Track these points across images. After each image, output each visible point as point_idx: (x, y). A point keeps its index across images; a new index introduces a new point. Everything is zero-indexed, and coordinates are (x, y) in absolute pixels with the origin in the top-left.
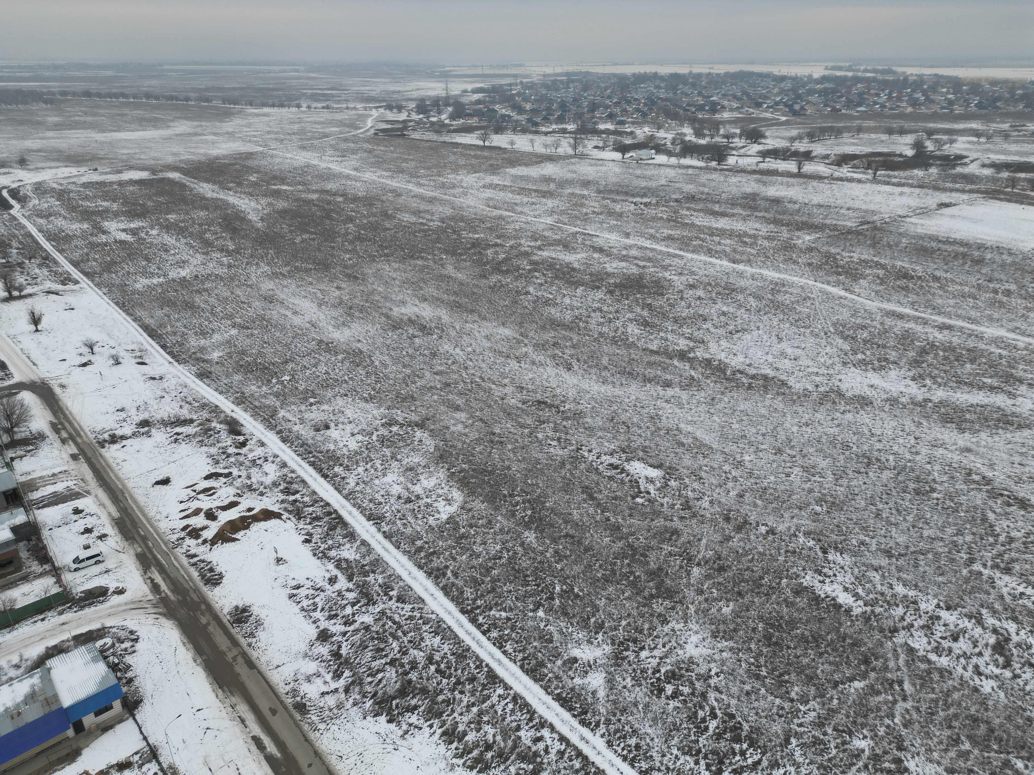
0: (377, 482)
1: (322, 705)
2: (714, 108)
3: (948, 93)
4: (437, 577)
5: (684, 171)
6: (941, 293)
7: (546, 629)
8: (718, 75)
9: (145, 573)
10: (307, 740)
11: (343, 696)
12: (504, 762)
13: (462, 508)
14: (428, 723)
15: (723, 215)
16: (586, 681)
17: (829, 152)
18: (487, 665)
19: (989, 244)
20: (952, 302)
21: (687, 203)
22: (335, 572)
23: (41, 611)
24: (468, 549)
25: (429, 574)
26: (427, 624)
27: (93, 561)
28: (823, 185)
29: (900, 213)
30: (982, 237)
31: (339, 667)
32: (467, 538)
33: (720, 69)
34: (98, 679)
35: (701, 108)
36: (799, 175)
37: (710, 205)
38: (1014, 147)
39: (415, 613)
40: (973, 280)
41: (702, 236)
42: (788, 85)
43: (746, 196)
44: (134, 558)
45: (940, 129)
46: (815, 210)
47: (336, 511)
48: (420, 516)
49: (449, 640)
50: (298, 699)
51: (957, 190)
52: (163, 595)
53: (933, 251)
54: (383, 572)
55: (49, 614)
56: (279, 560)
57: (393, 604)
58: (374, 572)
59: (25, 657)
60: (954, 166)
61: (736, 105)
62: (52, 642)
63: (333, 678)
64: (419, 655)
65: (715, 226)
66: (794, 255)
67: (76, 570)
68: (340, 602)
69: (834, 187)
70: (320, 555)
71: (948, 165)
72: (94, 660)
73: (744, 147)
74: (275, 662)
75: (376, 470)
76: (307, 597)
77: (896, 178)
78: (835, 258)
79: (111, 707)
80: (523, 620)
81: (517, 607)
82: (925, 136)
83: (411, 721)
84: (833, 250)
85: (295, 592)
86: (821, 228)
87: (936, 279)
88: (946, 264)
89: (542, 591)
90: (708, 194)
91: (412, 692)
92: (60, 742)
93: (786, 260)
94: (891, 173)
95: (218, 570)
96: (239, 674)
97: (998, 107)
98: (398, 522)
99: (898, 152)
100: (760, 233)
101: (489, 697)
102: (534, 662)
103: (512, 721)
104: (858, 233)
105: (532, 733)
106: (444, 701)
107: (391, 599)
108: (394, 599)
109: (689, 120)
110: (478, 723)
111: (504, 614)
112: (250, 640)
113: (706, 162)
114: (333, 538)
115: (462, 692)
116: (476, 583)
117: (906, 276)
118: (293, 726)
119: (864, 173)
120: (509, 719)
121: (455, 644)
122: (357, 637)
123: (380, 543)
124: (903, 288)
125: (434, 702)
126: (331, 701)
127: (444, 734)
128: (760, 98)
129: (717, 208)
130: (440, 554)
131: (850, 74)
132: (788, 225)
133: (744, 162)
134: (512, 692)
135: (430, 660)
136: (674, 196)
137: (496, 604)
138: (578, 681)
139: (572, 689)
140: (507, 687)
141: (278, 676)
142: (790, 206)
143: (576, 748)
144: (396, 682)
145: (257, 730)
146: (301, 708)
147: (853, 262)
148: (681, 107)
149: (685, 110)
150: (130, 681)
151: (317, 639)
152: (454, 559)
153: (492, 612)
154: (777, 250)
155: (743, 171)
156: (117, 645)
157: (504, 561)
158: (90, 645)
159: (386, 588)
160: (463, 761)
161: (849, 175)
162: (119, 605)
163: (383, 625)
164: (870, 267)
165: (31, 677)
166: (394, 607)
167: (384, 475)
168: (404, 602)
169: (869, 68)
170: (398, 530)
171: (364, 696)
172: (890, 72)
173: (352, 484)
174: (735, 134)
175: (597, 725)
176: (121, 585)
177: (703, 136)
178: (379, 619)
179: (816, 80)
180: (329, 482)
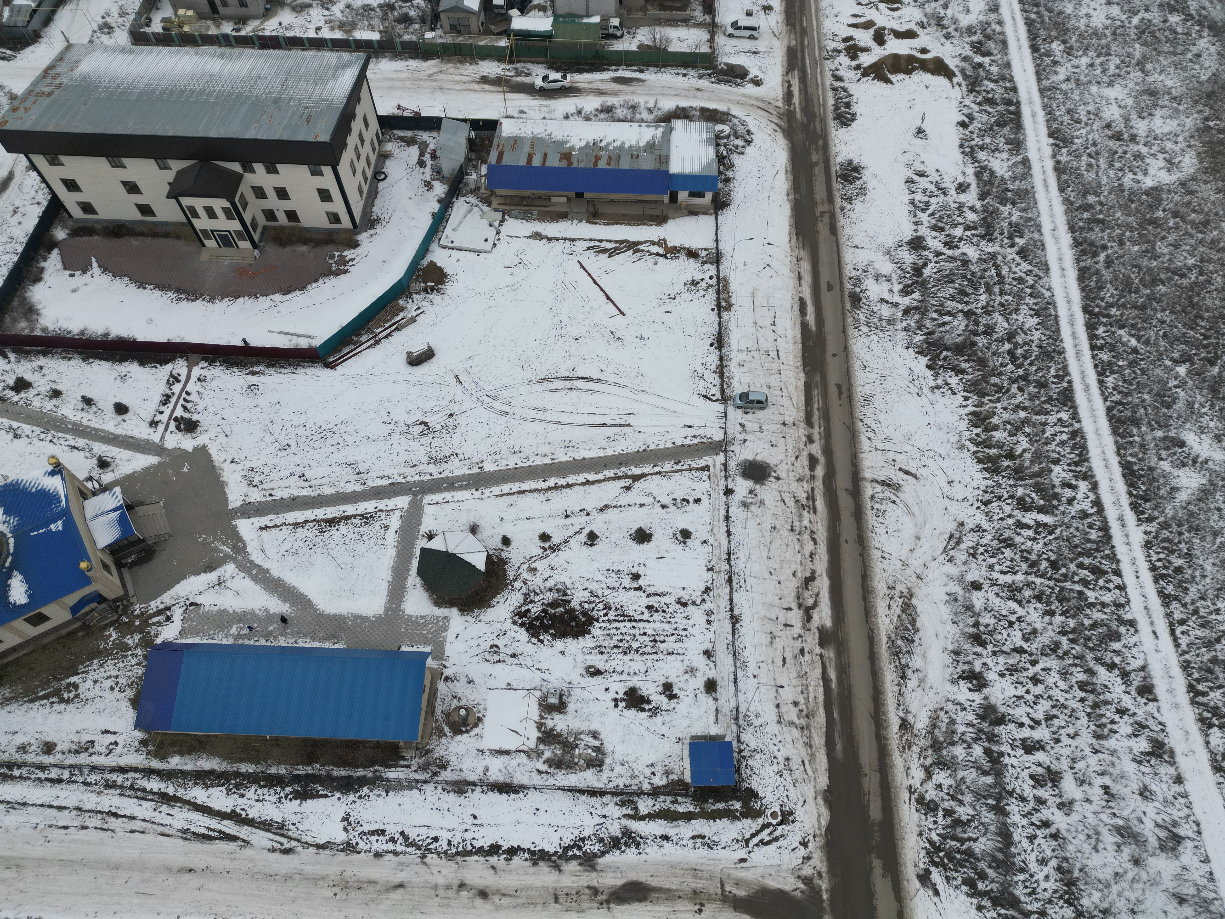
0: (1094, 89)
1: (875, 309)
4: (1084, 252)
7: (1174, 390)
9: (787, 73)
10: (844, 331)
11: (900, 314)
12: (1017, 480)
13: (1183, 184)
14: (965, 394)
16: (1175, 472)
18: (1070, 382)
22: (971, 179)
23: (686, 66)
24: (1148, 242)
25: (1077, 243)
26: (1035, 298)
27: (748, 33)
31: (912, 284)
32: (1158, 226)
34: (704, 162)
39: (1028, 278)
44: (785, 50)
47: (1018, 104)
48: (1117, 165)
49: (1047, 329)
50: (858, 290)
52: (792, 108)
54: (1024, 210)
55: (692, 72)
56: (920, 132)
57: (1011, 253)
58: (1014, 204)
59: (659, 105)
62: (684, 104)
63: (901, 291)
64: (1002, 325)
67: (731, 36)
68: (954, 217)
70: (967, 150)
72: (708, 142)
74: (856, 242)
75: (1104, 71)
76: (924, 191)
79: (703, 196)
80: (1153, 362)
81: (1156, 344)
83: (949, 380)
85: (916, 178)
89: (1206, 347)
91: (969, 355)
92: (656, 202)
95: (855, 109)
96: (818, 232)
98: (1085, 158)
101: (1047, 413)
102: (1128, 413)
103: (1054, 451)
105: (1068, 476)
106: (995, 385)
107: (1012, 246)
108: (1016, 248)
110: (1016, 429)
111: (1133, 342)
112: (845, 204)
114: (993, 137)
115: (1020, 389)
116: (1127, 286)
118: (840, 312)
120: (1052, 447)
121: (1050, 337)
122: (949, 266)
123: (1044, 172)
125: (985, 379)
126: (886, 311)
127: (973, 414)
130: (1108, 228)
134: (1077, 425)
135: (1010, 336)
137: (1133, 326)
138: (1165, 465)
139: (1151, 469)
140: (1075, 417)
141: (851, 256)
143: (1105, 521)
144: (959, 335)
145: (807, 295)
146: (856, 300)
150: (728, 180)
151: (909, 243)
152: (1121, 243)
153: (1121, 332)
156: (732, 138)
157: (1185, 282)
158: (711, 125)
159: (1016, 230)
160: (975, 449)
162: (750, 97)
163: (985, 270)
165: (657, 127)
166: (1010, 257)
167: (1111, 84)
168: (1025, 258)
170: (1078, 168)
171: (919, 328)
173: (1061, 77)
175: (1150, 520)
176: (761, 76)
178: (985, 261)
180: (1034, 59)
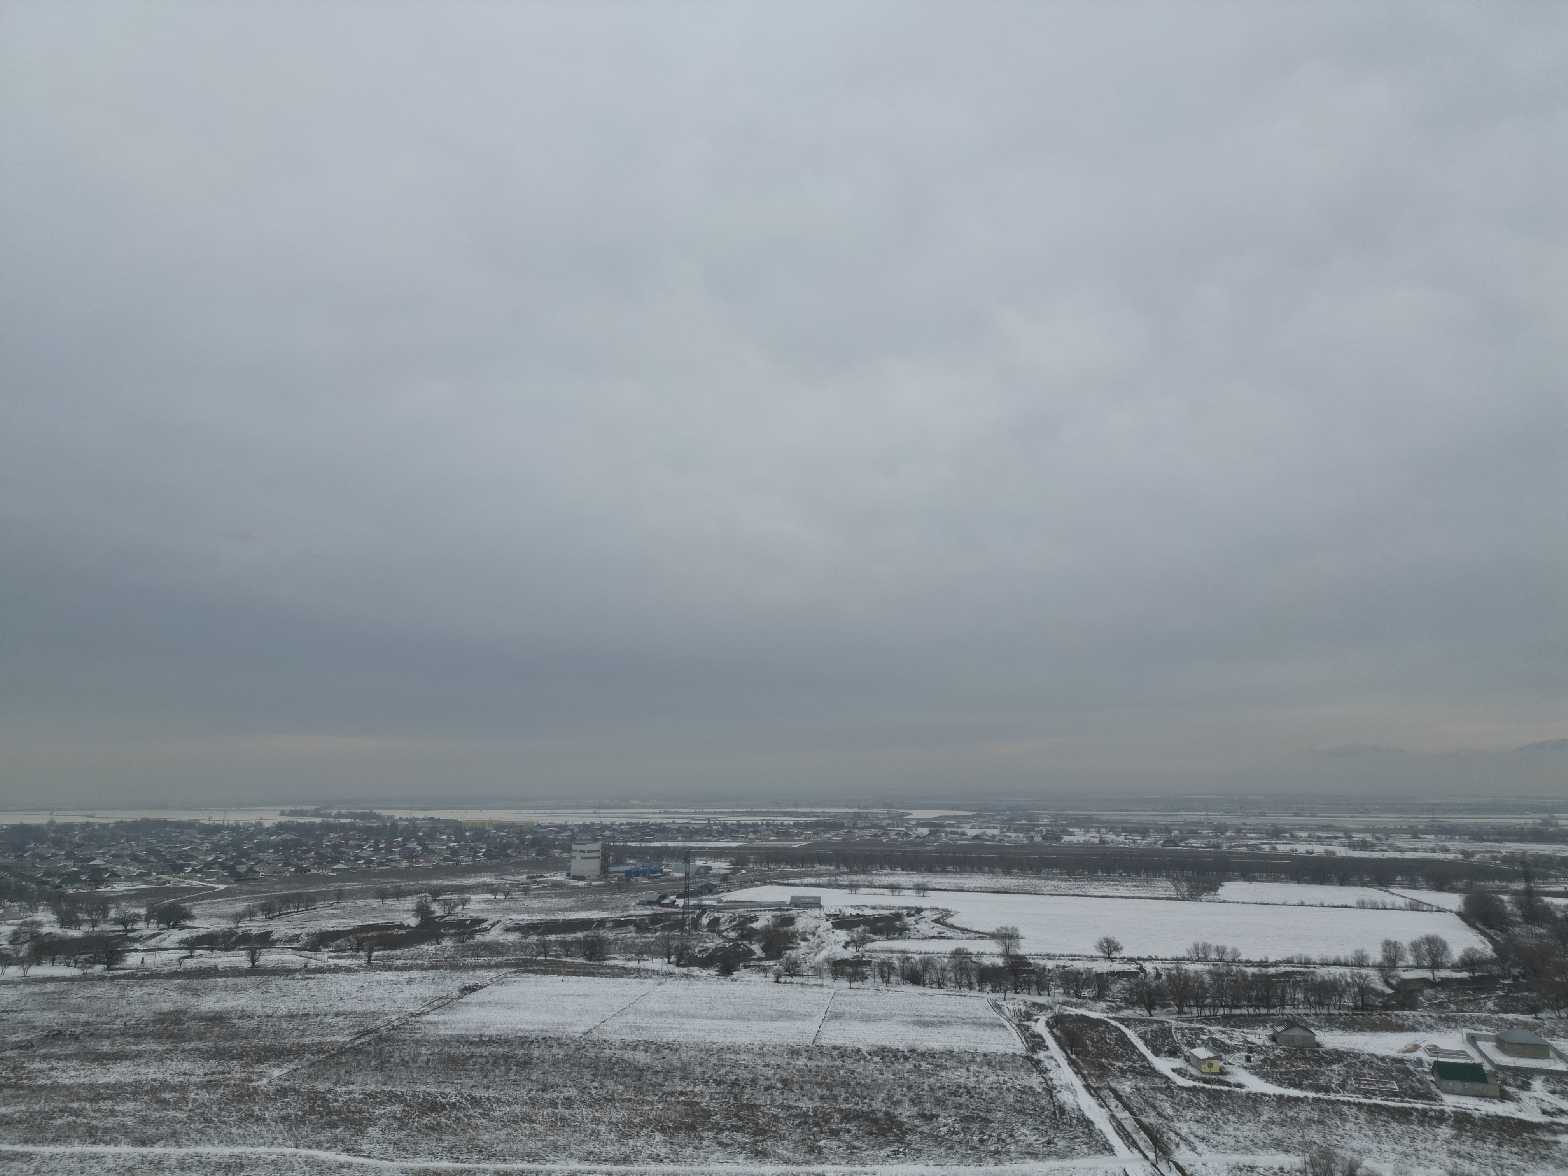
2: (97, 877)
3: (449, 840)
5: (36, 989)
6: (485, 1122)
8: (104, 826)
15: (119, 1057)
17: (298, 932)
19: (533, 1035)
20: (502, 1134)
21: (42, 1046)
28: (294, 982)
29: (412, 1010)
30: (522, 1027)
33: (109, 818)
35: (73, 878)
36: (254, 971)
37: (91, 1044)
38: (536, 904)
40: (522, 1093)
41: (75, 1105)
42: (226, 838)
43: (162, 1018)
45: (447, 886)
46: (284, 1025)
51: (482, 967)
53: (466, 1060)
60: (472, 935)
61: (137, 871)
65: (102, 1080)
66: (256, 1108)
69: (311, 983)
71: (464, 933)
73: (154, 936)
77: (399, 959)
78: (324, 1100)
82: (430, 898)
84: (320, 1087)
86: (297, 1052)
87: (476, 1102)
88: (486, 1076)
90: (88, 1023)
93: (242, 1120)
94: (392, 953)
97: (509, 856)
99: (397, 923)
100: (193, 1079)
104: (356, 1051)
109: (49, 899)
113: (83, 968)
117: (433, 1106)
119: (354, 957)
124: (432, 1128)
128: (180, 857)
129: (106, 1046)
131: (318, 820)
132: (240, 1056)
133: (153, 960)
136: (13, 1039)
142: (240, 1023)
147: (354, 1100)
148: (31, 879)
149: (40, 883)
154: (224, 1104)
155: (155, 975)
161: (331, 962)
164: (381, 1103)
169: (343, 812)
172: (373, 816)
174: (138, 915)
177: (78, 924)
179: (268, 829)
